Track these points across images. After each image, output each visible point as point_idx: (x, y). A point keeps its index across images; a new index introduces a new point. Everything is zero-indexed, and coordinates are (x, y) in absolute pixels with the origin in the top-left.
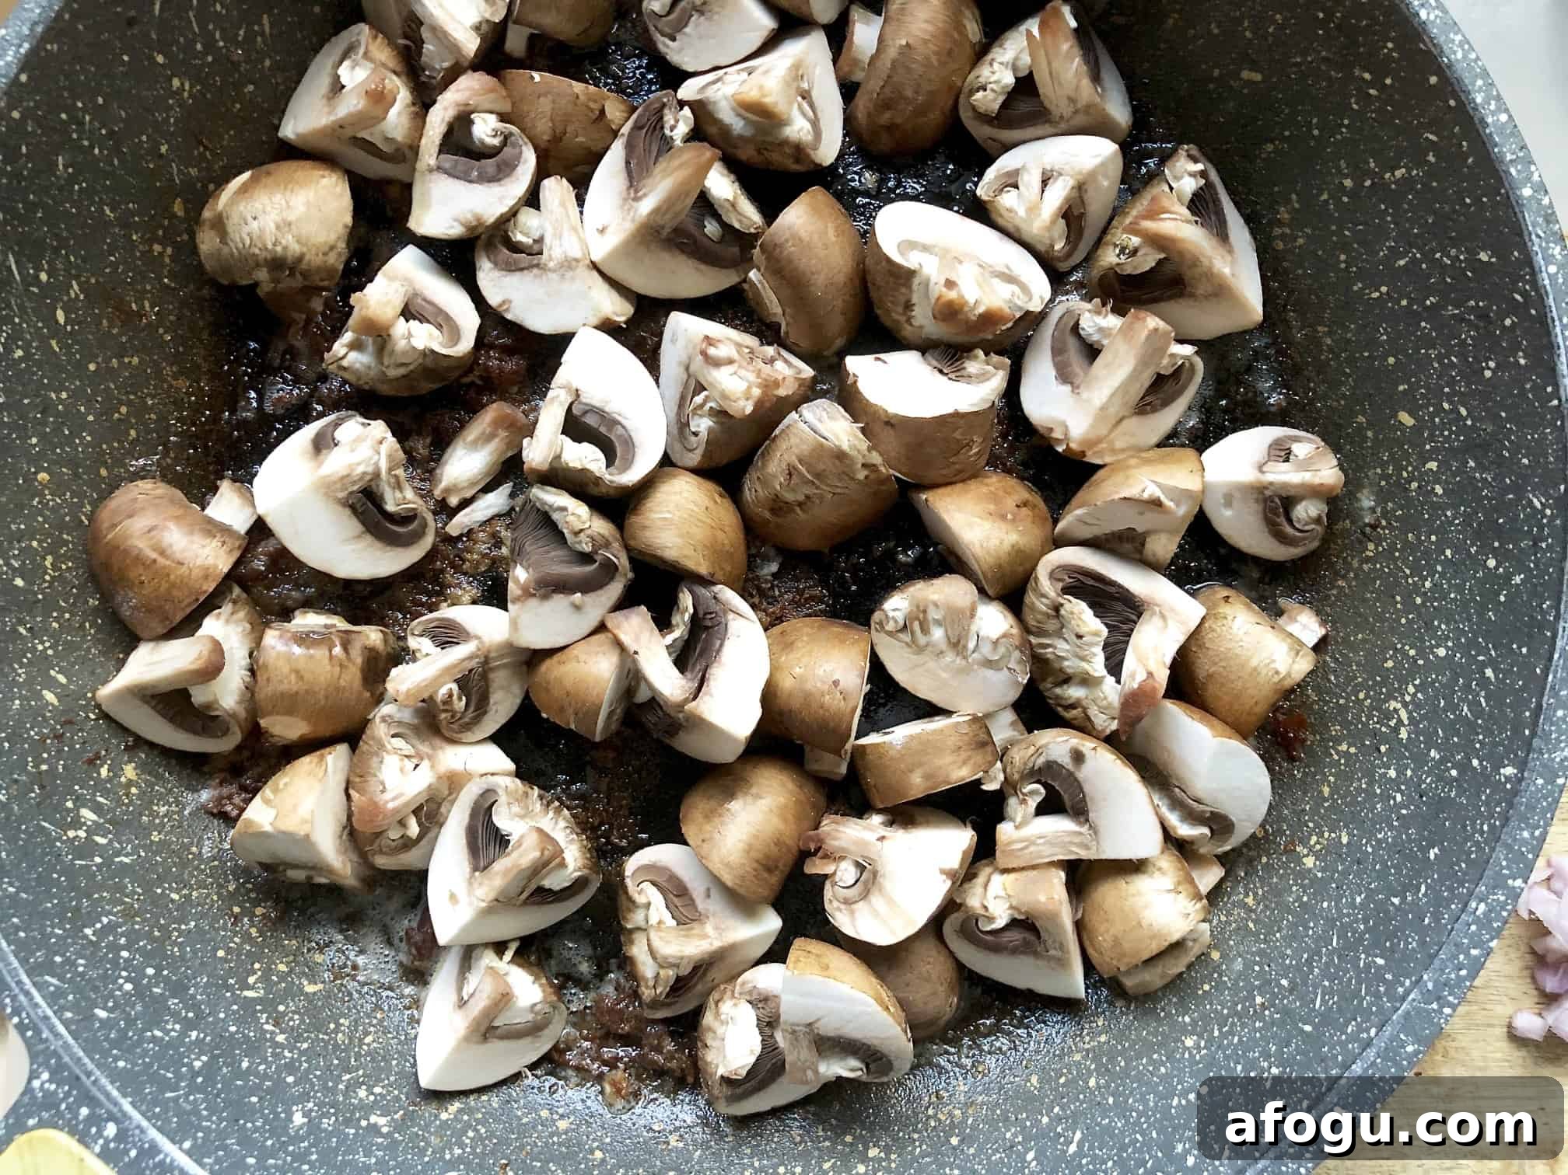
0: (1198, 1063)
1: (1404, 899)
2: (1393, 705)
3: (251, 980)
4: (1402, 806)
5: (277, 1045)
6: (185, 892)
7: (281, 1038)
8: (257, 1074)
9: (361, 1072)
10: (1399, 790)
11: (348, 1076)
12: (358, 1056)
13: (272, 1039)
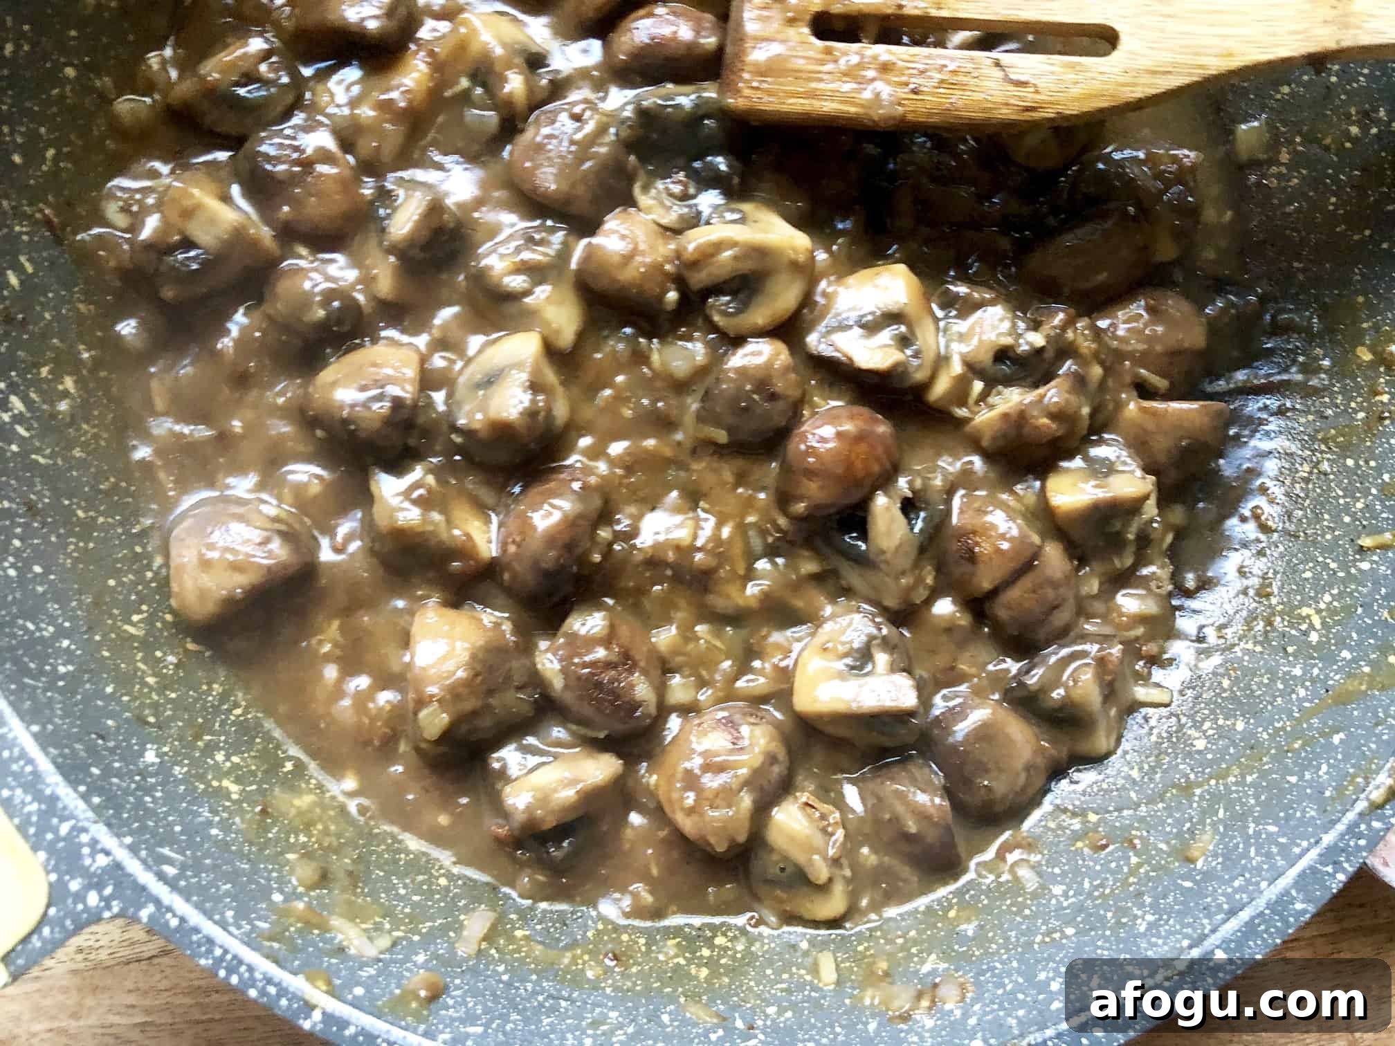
0: (1065, 908)
1: (1301, 778)
2: (1305, 611)
3: (135, 618)
4: (1305, 699)
5: (146, 684)
6: (92, 514)
7: (151, 680)
8: (119, 702)
9: (223, 738)
10: (1303, 686)
11: (208, 738)
12: (223, 723)
13: (142, 678)
